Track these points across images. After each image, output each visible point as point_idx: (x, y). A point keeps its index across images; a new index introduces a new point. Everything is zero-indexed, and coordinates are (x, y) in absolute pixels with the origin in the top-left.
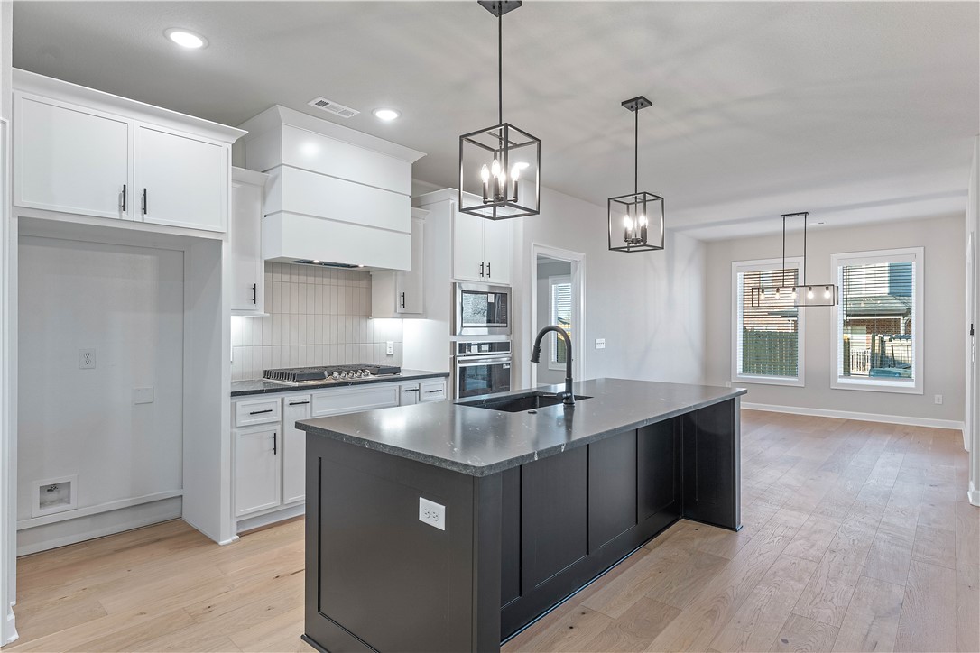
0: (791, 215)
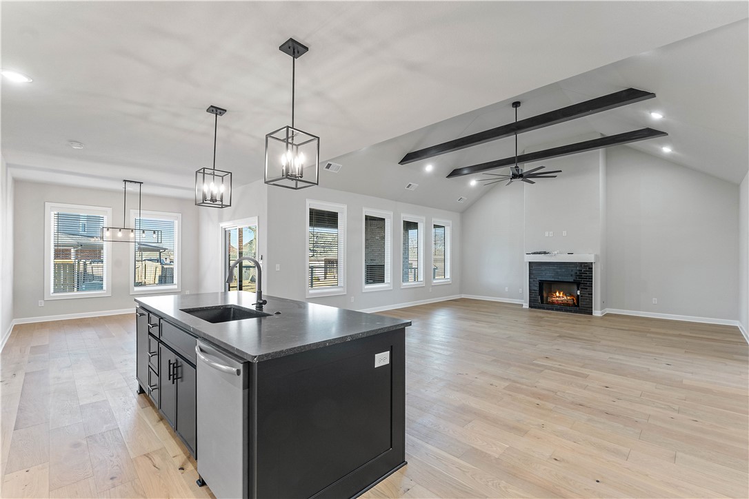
0: (131, 182)
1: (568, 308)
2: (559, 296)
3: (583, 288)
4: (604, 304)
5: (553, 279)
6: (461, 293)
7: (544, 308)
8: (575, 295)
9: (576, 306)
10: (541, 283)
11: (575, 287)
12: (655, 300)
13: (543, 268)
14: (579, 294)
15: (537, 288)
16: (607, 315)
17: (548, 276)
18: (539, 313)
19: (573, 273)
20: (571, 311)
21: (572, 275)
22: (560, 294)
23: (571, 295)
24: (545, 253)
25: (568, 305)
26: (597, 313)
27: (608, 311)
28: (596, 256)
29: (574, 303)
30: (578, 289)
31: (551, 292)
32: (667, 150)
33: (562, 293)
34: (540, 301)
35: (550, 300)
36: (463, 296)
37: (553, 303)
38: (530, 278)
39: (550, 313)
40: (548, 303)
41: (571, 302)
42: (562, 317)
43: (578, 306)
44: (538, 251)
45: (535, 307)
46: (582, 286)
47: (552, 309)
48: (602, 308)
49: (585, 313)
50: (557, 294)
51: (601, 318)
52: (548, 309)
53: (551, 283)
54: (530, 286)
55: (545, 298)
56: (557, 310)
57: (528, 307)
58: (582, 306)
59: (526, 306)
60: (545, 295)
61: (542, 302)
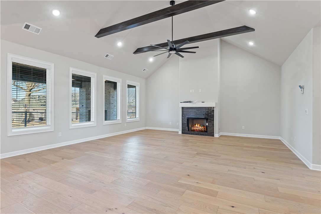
1: (202, 133)
2: (198, 127)
3: (209, 122)
4: (220, 130)
5: (194, 117)
6: (146, 126)
7: (189, 134)
8: (205, 126)
9: (205, 132)
10: (188, 119)
11: (206, 121)
12: (243, 127)
13: (190, 110)
14: (207, 125)
15: (186, 122)
16: (221, 136)
17: (192, 115)
18: (187, 137)
19: (204, 113)
20: (203, 135)
21: (204, 115)
22: (198, 125)
23: (203, 126)
24: (190, 102)
25: (202, 131)
26: (216, 135)
27: (222, 134)
28: (216, 103)
29: (205, 130)
30: (207, 122)
31: (193, 125)
32: (251, 44)
33: (199, 125)
34: (187, 130)
35: (192, 129)
36: (147, 128)
37: (194, 130)
38: (182, 117)
39: (192, 137)
40: (192, 131)
41: (203, 130)
42: (199, 139)
43: (207, 132)
44: (187, 101)
45: (185, 133)
46: (209, 120)
47: (194, 134)
48: (219, 133)
49: (210, 136)
50: (197, 126)
51: (218, 138)
52: (192, 134)
53: (193, 119)
54: (182, 121)
55: (190, 128)
56: (196, 134)
57: (181, 133)
58: (208, 132)
59: (180, 132)
60: (190, 126)
61: (189, 130)
